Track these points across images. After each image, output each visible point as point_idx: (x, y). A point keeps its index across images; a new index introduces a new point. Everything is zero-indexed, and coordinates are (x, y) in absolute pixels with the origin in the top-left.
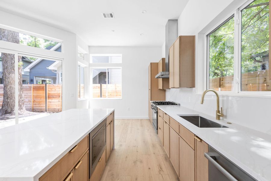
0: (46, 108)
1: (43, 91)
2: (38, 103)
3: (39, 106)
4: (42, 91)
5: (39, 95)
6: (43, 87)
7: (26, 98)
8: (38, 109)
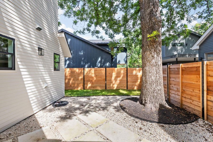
0: (203, 109)
1: (198, 76)
2: (189, 97)
3: (191, 103)
4: (196, 76)
5: (191, 82)
6: (197, 67)
7: (175, 85)
8: (189, 107)
